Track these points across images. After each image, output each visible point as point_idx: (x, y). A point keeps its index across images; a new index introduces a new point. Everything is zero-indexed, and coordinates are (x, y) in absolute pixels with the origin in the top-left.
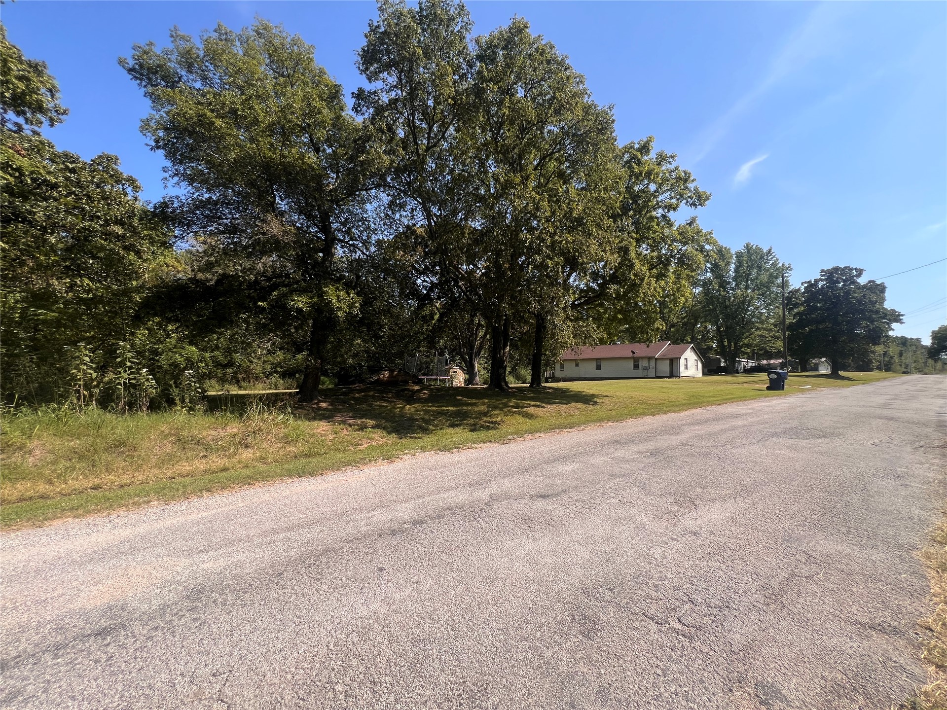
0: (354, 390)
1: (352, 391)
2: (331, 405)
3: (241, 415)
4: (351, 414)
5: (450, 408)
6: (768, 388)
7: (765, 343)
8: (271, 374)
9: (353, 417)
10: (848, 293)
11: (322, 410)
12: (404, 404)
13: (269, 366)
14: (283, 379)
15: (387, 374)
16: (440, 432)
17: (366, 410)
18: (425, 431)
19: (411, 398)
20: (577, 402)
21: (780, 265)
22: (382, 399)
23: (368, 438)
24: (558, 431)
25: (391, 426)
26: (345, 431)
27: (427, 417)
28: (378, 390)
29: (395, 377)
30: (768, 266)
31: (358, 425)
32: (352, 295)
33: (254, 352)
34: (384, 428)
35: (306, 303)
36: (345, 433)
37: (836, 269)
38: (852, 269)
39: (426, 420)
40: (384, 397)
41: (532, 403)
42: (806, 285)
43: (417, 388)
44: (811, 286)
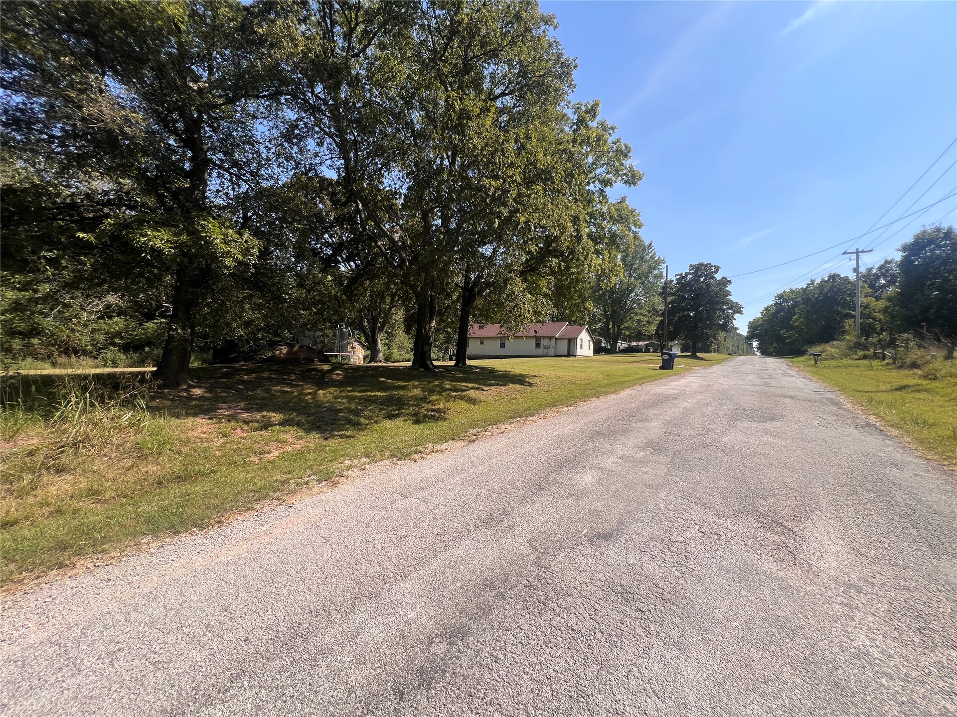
0: (239, 370)
1: (238, 371)
2: (210, 391)
3: (47, 416)
4: (242, 404)
5: (377, 393)
6: (661, 368)
7: (641, 327)
8: (105, 347)
9: (246, 409)
10: (709, 286)
11: (195, 399)
12: (315, 388)
13: (102, 337)
14: (124, 353)
15: (285, 350)
16: (375, 427)
17: (264, 399)
18: (356, 425)
19: (322, 381)
20: (513, 383)
21: (657, 258)
22: (283, 382)
23: (278, 441)
24: (521, 420)
25: (308, 422)
26: (238, 431)
27: (353, 406)
28: (275, 371)
29: (296, 353)
30: (648, 257)
31: (257, 421)
32: (246, 236)
33: (75, 317)
34: (298, 424)
35: (168, 241)
36: (240, 434)
37: (701, 264)
38: (712, 266)
39: (353, 411)
40: (285, 379)
41: (470, 385)
42: (678, 277)
43: (326, 367)
44: (682, 278)
